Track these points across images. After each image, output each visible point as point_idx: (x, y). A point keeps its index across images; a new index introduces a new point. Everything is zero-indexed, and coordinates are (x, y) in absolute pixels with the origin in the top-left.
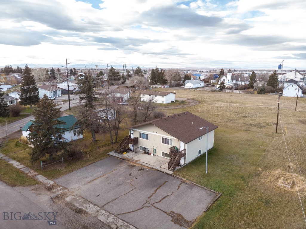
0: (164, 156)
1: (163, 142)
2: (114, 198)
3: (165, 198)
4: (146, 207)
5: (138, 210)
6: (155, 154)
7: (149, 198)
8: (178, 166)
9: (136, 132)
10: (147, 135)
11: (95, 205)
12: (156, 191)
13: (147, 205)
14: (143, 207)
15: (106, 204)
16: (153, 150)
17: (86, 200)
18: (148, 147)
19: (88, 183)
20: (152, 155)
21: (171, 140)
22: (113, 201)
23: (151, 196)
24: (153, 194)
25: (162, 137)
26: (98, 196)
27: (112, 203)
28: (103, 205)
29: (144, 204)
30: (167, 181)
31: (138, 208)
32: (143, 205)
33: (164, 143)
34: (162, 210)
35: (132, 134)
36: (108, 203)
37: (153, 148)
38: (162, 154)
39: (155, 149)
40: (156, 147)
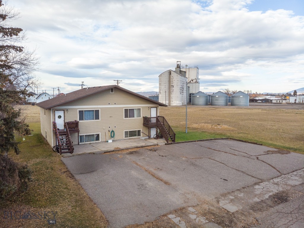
0: (128, 137)
1: (126, 117)
4: (257, 158)
6: (112, 139)
9: (70, 112)
10: (97, 112)
14: (259, 160)
16: (108, 134)
20: (110, 141)
22: (243, 171)
24: (227, 153)
35: (60, 117)
37: (109, 131)
38: (125, 135)
39: (113, 131)
40: (115, 127)
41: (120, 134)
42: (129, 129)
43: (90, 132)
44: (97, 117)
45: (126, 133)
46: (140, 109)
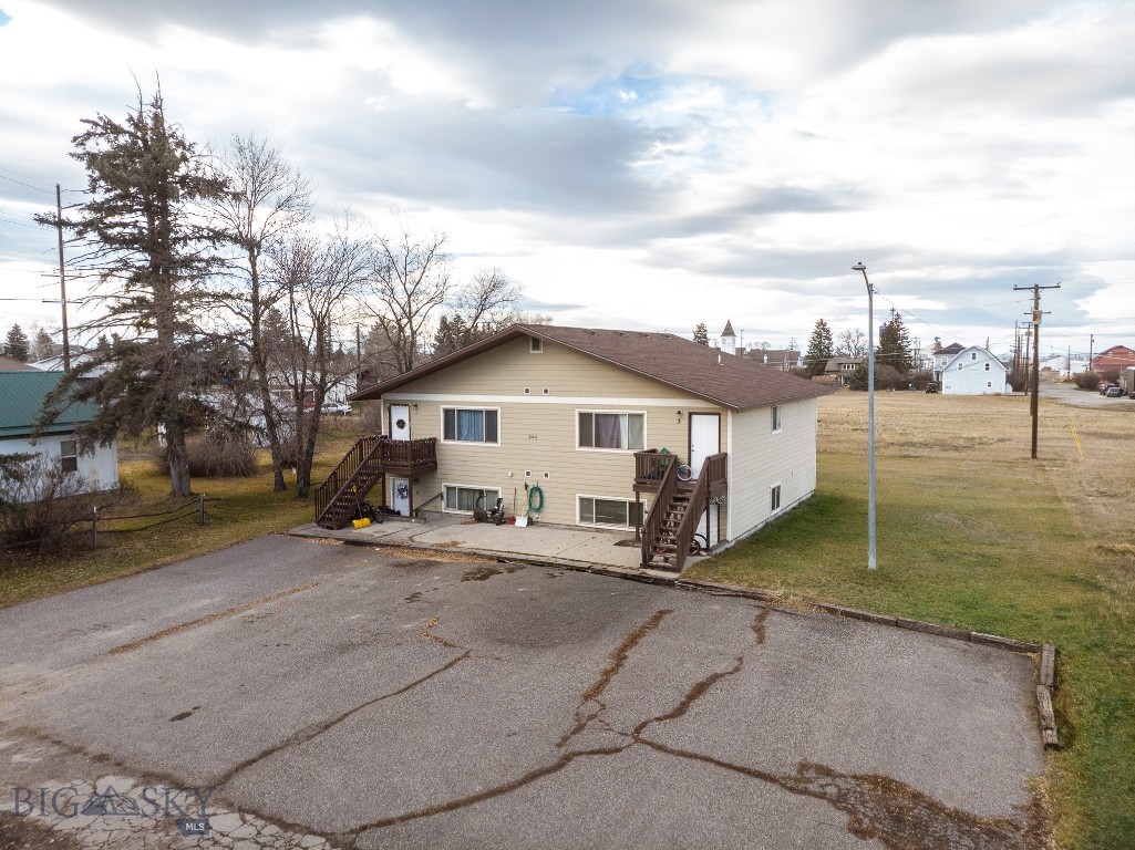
0: (590, 520)
1: (584, 442)
2: (318, 717)
3: (700, 689)
4: (593, 752)
5: (532, 777)
6: (535, 516)
7: (587, 697)
8: (696, 550)
9: (423, 412)
10: (492, 415)
11: (149, 778)
12: (620, 657)
13: (591, 739)
14: (568, 758)
15: (249, 763)
16: (523, 497)
17: (76, 751)
18: (498, 484)
19: (113, 652)
20: (521, 522)
21: (636, 418)
22: (309, 738)
23: (598, 688)
24: (608, 674)
25: (577, 411)
26: (181, 717)
27: (305, 752)
28: (219, 769)
29: (565, 739)
30: (669, 611)
31: (527, 764)
32: (559, 745)
33: (590, 445)
34: (724, 760)
35: (401, 424)
36: (266, 754)
37: (526, 486)
38: (582, 511)
39: (537, 489)
40: (546, 475)
41: (563, 506)
42: (594, 492)
43: (474, 479)
44: (492, 436)
45: (585, 503)
46: (641, 416)
